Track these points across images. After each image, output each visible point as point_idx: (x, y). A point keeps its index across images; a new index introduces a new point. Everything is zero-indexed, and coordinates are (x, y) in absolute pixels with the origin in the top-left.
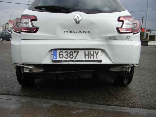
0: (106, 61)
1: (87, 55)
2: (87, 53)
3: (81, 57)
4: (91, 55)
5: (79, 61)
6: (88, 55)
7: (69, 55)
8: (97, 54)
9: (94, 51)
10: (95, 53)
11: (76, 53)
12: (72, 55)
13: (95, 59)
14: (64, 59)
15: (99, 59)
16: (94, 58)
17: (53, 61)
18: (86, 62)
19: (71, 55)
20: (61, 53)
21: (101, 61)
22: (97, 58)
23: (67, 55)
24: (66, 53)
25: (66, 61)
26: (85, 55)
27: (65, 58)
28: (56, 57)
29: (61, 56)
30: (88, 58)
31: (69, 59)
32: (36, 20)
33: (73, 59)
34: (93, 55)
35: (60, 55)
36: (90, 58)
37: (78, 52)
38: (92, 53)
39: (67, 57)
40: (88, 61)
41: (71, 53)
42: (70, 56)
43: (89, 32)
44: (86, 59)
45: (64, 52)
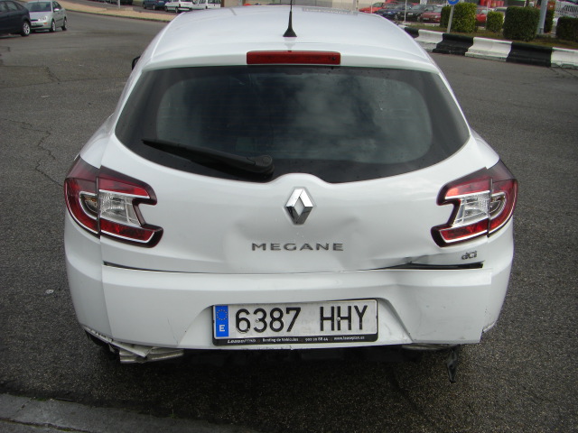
0: (390, 335)
1: (327, 319)
2: (327, 314)
3: (308, 326)
4: (343, 318)
5: (302, 340)
6: (332, 319)
7: (268, 320)
8: (361, 315)
9: (353, 304)
10: (353, 310)
11: (293, 313)
12: (279, 319)
13: (355, 331)
14: (252, 334)
15: (368, 330)
16: (350, 328)
17: (216, 342)
18: (326, 342)
19: (274, 319)
20: (242, 315)
21: (374, 337)
22: (361, 328)
23: (262, 320)
24: (260, 315)
25: (259, 341)
26: (323, 319)
27: (256, 330)
28: (226, 328)
29: (243, 325)
30: (333, 329)
31: (268, 333)
32: (153, 202)
33: (284, 333)
34: (349, 318)
35: (238, 320)
36: (339, 329)
37: (298, 310)
38: (344, 313)
39: (261, 326)
40: (331, 339)
41: (276, 315)
42: (271, 324)
43: (336, 247)
44: (328, 331)
45: (251, 310)
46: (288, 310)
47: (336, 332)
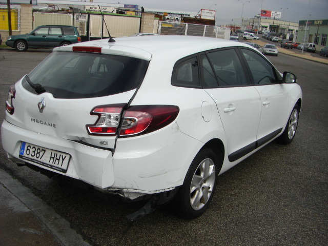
0: (72, 173)
1: (52, 158)
2: (53, 156)
3: (46, 158)
4: (57, 159)
5: (43, 164)
6: (54, 158)
7: (36, 152)
8: (63, 160)
9: (62, 154)
10: (61, 157)
11: (43, 152)
12: (39, 153)
13: (59, 166)
14: (30, 156)
15: (64, 167)
16: (58, 164)
17: (20, 156)
18: (49, 167)
19: (38, 153)
20: (29, 148)
21: (65, 171)
22: (62, 165)
23: (34, 152)
24: (34, 150)
25: (32, 160)
26: (51, 157)
28: (23, 151)
29: (28, 152)
31: (35, 158)
32: (15, 97)
33: (39, 159)
34: (59, 160)
35: (27, 149)
36: (55, 163)
37: (45, 151)
38: (58, 158)
39: (33, 154)
40: (51, 167)
41: (39, 151)
42: (36, 154)
43: (54, 126)
44: (51, 163)
45: (32, 147)
46: (42, 150)
47: (53, 164)
